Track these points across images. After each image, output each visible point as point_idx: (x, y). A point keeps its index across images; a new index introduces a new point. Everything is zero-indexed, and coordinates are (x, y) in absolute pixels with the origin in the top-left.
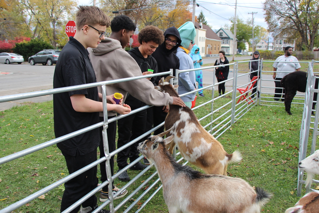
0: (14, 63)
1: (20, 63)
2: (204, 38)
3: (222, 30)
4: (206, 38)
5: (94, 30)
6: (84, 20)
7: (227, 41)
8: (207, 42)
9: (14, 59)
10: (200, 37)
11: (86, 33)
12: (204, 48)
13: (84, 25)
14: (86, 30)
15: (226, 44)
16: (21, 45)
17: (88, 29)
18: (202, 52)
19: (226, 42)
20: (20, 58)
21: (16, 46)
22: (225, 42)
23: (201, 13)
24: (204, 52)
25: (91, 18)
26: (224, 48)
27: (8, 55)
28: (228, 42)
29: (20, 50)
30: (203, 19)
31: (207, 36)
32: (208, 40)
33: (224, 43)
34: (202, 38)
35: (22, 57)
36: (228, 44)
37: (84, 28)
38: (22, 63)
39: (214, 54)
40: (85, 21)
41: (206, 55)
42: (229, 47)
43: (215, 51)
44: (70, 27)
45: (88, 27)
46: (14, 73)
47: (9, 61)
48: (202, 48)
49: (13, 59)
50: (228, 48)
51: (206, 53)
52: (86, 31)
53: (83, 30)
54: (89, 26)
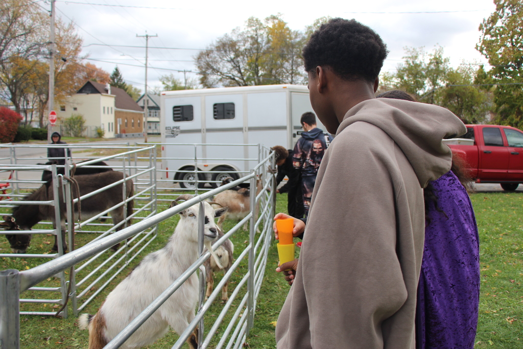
2: (112, 108)
3: (148, 96)
4: (115, 108)
7: (156, 112)
8: (117, 114)
10: (104, 108)
12: (112, 123)
15: (153, 117)
18: (109, 130)
19: (155, 114)
22: (152, 114)
23: (117, 70)
24: (112, 130)
26: (152, 124)
28: (157, 114)
30: (119, 77)
31: (117, 104)
32: (120, 112)
33: (150, 115)
34: (108, 108)
36: (158, 117)
39: (132, 132)
41: (117, 135)
42: (158, 122)
43: (133, 128)
48: (109, 124)
50: (157, 124)
51: (116, 132)
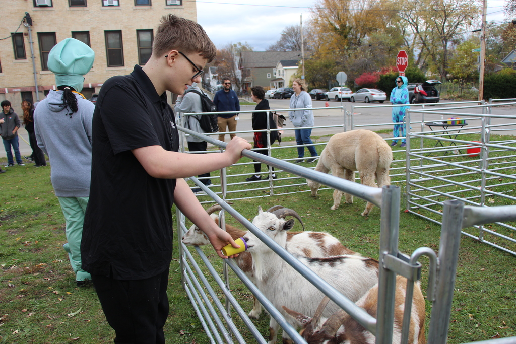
0: (374, 102)
1: (381, 102)
5: (187, 61)
6: (173, 40)
9: (374, 96)
11: (172, 65)
13: (171, 48)
14: (173, 58)
16: (386, 78)
17: (176, 58)
20: (382, 95)
21: (380, 79)
25: (186, 39)
27: (368, 91)
29: (384, 84)
35: (385, 93)
37: (170, 54)
38: (384, 102)
40: (174, 42)
44: (401, 58)
45: (177, 54)
46: (361, 114)
47: (368, 99)
49: (372, 97)
52: (172, 61)
53: (167, 57)
54: (179, 53)
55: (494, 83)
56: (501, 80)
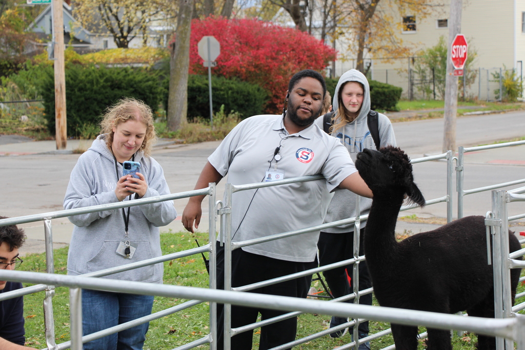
55: (80, 90)
56: (98, 82)
